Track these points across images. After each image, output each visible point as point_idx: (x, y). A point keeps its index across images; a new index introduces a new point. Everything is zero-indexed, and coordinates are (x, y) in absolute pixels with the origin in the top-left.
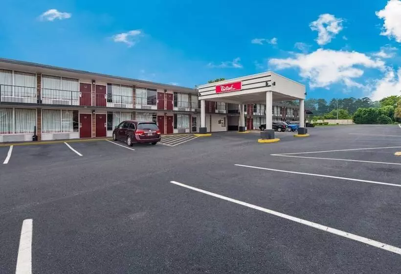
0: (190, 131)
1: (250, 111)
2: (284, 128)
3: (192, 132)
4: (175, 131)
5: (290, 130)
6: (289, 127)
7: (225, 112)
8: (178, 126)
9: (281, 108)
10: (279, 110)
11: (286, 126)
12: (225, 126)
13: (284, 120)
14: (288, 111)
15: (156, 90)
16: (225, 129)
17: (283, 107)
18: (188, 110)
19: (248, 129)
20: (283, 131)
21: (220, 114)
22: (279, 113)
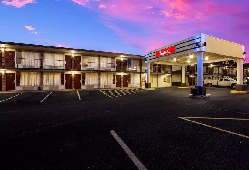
15: (115, 58)
16: (170, 85)
18: (139, 71)
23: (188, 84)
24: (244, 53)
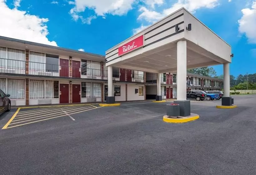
0: (102, 100)
1: (170, 81)
2: (203, 97)
3: (104, 101)
4: (83, 100)
5: (208, 98)
6: (208, 96)
7: (142, 81)
8: (88, 95)
9: (199, 79)
10: (198, 80)
11: (205, 95)
12: (143, 95)
13: (203, 90)
14: (206, 81)
15: (57, 57)
16: (143, 98)
17: (201, 79)
18: (100, 78)
19: (168, 97)
20: (202, 100)
21: (138, 83)
22: (198, 83)
23: (165, 97)
24: (231, 56)
